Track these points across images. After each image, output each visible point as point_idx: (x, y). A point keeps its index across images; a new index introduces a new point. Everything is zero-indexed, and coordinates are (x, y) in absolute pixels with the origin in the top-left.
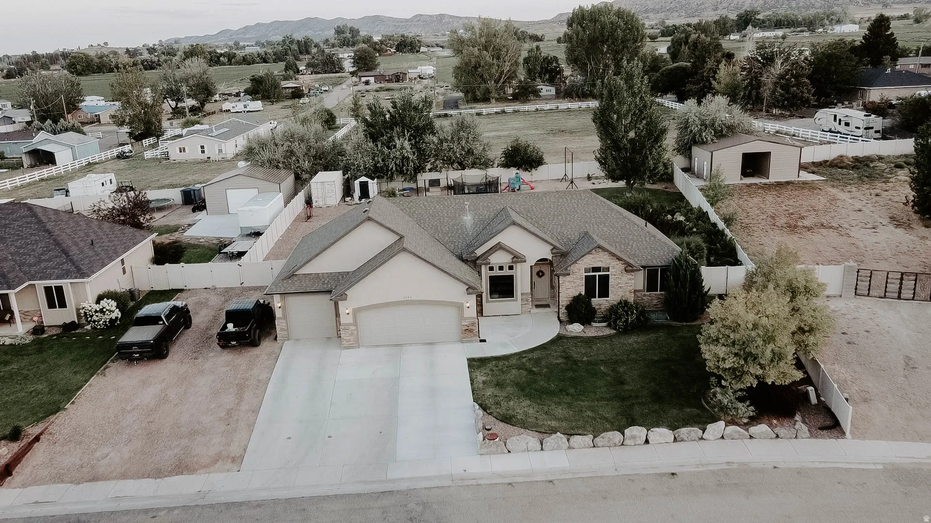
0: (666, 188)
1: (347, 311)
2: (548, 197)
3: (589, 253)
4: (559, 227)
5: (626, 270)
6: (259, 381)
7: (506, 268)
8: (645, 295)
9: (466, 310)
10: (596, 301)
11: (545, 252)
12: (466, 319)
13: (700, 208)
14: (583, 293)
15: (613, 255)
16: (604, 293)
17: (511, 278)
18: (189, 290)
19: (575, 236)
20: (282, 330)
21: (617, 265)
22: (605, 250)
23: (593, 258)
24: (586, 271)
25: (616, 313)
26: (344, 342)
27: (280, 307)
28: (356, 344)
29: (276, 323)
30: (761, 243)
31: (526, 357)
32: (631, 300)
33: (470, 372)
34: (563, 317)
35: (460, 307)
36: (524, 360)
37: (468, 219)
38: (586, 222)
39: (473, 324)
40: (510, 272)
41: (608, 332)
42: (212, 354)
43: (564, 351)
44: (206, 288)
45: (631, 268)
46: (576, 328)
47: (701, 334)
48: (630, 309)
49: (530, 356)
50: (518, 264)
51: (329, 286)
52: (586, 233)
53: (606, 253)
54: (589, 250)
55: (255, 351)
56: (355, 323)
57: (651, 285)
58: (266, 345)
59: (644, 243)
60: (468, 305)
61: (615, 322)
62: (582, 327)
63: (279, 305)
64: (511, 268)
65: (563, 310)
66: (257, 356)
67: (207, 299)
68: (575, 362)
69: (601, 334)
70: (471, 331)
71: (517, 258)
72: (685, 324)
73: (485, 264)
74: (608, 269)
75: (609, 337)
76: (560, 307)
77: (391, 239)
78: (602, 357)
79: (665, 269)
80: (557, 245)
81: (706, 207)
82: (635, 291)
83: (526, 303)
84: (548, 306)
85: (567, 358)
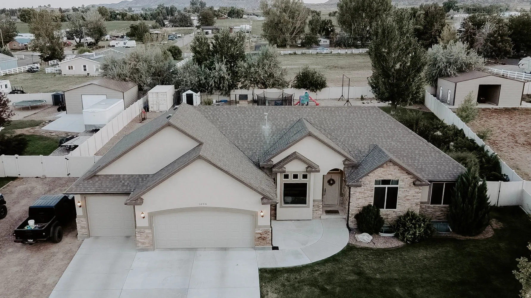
0: (420, 109)
1: (143, 215)
2: (340, 111)
3: (381, 166)
4: (350, 139)
5: (414, 184)
6: (45, 285)
7: (300, 177)
8: (429, 207)
9: (259, 218)
10: (384, 212)
11: (338, 163)
12: (260, 227)
13: (455, 126)
14: (372, 204)
15: (402, 168)
16: (392, 204)
17: (305, 185)
18: (22, 178)
19: (365, 148)
20: (82, 228)
21: (406, 179)
22: (395, 164)
23: (384, 171)
24: (377, 182)
25: (404, 225)
26: (139, 245)
27: (80, 207)
28: (152, 246)
29: (77, 222)
30: (511, 158)
31: (318, 270)
32: (417, 211)
33: (261, 287)
34: (352, 225)
35: (254, 215)
36: (316, 274)
37: (266, 128)
38: (374, 136)
39: (266, 232)
40: (304, 181)
41: (397, 243)
42: (10, 250)
43: (356, 265)
44: (37, 177)
45: (419, 183)
46: (365, 239)
47: (518, 270)
48: (418, 221)
49: (322, 269)
50: (311, 173)
51: (129, 188)
52: (376, 147)
53: (396, 167)
54: (381, 163)
55: (54, 248)
56: (151, 227)
57: (435, 199)
58: (67, 241)
59: (430, 158)
60: (262, 214)
61: (403, 234)
62: (371, 237)
63: (79, 204)
64: (305, 177)
65: (352, 219)
66: (54, 254)
67: (33, 188)
68: (369, 280)
69: (390, 246)
70: (264, 239)
71: (311, 168)
72: (468, 237)
73: (281, 172)
74: (397, 182)
75: (398, 249)
76: (350, 215)
77: (191, 145)
78: (395, 276)
79: (450, 185)
80: (349, 156)
81: (460, 125)
82: (422, 203)
83: (317, 209)
84: (336, 212)
85: (360, 274)
